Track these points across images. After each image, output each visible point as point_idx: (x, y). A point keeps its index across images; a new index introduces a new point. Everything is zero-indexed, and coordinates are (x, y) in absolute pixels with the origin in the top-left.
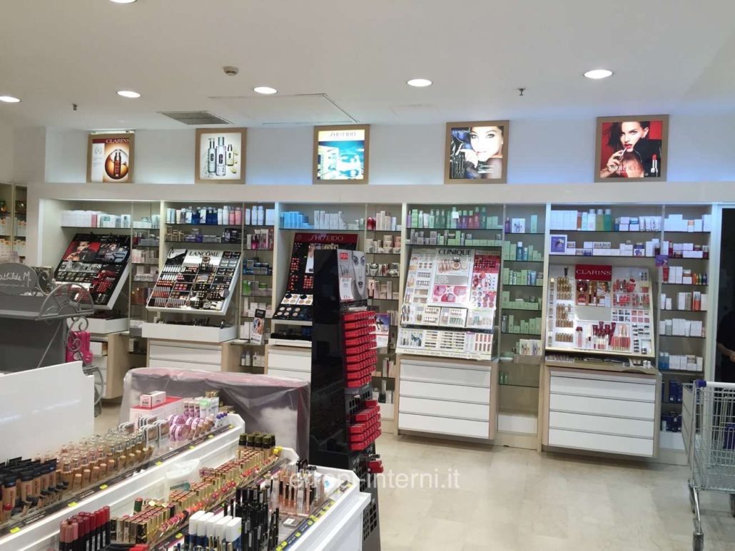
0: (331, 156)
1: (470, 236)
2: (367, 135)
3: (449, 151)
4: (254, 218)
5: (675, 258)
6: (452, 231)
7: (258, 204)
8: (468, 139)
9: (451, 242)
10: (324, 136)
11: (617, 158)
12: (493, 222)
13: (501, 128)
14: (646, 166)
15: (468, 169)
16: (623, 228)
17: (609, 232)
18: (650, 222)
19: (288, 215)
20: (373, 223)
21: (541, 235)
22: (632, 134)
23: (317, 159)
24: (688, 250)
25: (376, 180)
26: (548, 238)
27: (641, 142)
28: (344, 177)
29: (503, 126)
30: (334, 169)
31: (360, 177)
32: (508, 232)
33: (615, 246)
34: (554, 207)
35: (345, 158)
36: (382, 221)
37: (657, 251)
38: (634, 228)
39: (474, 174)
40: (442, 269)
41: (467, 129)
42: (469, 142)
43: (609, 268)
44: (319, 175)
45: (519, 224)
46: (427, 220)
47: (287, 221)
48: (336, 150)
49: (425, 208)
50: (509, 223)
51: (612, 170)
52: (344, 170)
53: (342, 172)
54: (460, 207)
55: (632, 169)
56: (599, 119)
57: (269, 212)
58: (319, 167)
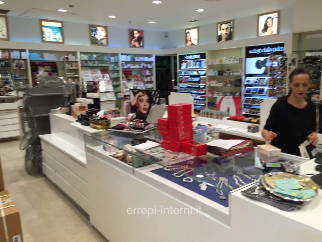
0: (49, 32)
1: (99, 63)
2: (62, 25)
4: (15, 55)
6: (94, 61)
8: (96, 31)
9: (95, 65)
10: (44, 23)
12: (106, 58)
13: (105, 28)
14: (140, 44)
15: (97, 41)
18: (141, 59)
19: (32, 54)
20: (67, 58)
21: (118, 62)
22: (136, 35)
23: (42, 33)
24: (149, 66)
25: (67, 43)
26: (120, 63)
28: (55, 41)
29: (106, 28)
30: (50, 37)
31: (61, 41)
32: (110, 62)
33: (134, 65)
34: (122, 54)
35: (55, 33)
36: (71, 58)
37: (143, 66)
39: (99, 43)
40: (92, 74)
41: (94, 27)
42: (96, 32)
44: (44, 39)
45: (112, 59)
46: (86, 57)
47: (32, 57)
48: (50, 30)
49: (85, 53)
50: (110, 59)
51: (133, 44)
53: (54, 39)
54: (96, 53)
55: (137, 44)
56: (129, 29)
57: (23, 53)
58: (44, 36)
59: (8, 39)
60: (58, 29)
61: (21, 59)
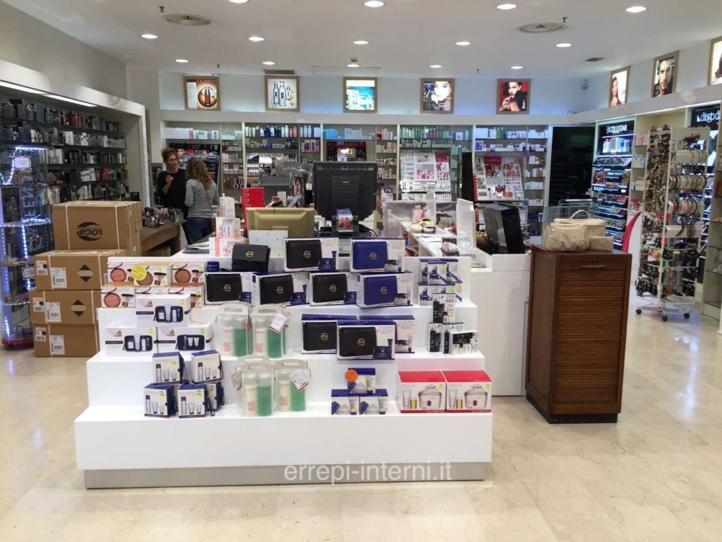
0: (355, 95)
1: (434, 142)
2: (376, 84)
3: (422, 95)
4: (306, 132)
5: (532, 152)
6: (425, 140)
7: (307, 125)
8: (433, 87)
9: (424, 146)
10: (349, 83)
11: (507, 101)
12: (446, 135)
13: (450, 82)
14: (520, 106)
15: (433, 105)
16: (509, 137)
17: (503, 140)
18: (521, 134)
19: (327, 130)
20: (380, 136)
21: (470, 141)
22: (514, 89)
23: (346, 97)
24: (538, 148)
25: (381, 112)
26: (474, 142)
27: (518, 92)
28: (363, 109)
29: (451, 82)
30: (356, 104)
31: (372, 108)
32: (454, 140)
33: (505, 146)
34: (478, 126)
35: (363, 97)
36: (386, 134)
37: (524, 148)
38: (514, 137)
39: (436, 108)
40: (419, 161)
41: (431, 82)
42: (433, 90)
43: (500, 158)
44: (347, 107)
45: (459, 135)
46: (410, 134)
47: (327, 134)
48: (357, 92)
49: (410, 127)
50: (455, 135)
51: (505, 107)
52: (363, 104)
53: (361, 106)
54: (428, 127)
55: (514, 107)
56: (499, 80)
57: (316, 129)
58: (347, 102)
59: (297, 110)
60: (368, 91)
61: (312, 137)
